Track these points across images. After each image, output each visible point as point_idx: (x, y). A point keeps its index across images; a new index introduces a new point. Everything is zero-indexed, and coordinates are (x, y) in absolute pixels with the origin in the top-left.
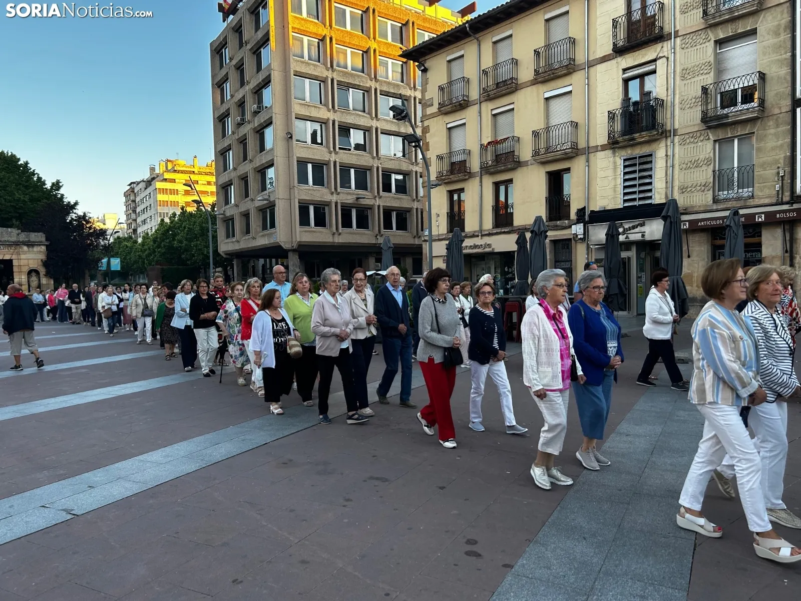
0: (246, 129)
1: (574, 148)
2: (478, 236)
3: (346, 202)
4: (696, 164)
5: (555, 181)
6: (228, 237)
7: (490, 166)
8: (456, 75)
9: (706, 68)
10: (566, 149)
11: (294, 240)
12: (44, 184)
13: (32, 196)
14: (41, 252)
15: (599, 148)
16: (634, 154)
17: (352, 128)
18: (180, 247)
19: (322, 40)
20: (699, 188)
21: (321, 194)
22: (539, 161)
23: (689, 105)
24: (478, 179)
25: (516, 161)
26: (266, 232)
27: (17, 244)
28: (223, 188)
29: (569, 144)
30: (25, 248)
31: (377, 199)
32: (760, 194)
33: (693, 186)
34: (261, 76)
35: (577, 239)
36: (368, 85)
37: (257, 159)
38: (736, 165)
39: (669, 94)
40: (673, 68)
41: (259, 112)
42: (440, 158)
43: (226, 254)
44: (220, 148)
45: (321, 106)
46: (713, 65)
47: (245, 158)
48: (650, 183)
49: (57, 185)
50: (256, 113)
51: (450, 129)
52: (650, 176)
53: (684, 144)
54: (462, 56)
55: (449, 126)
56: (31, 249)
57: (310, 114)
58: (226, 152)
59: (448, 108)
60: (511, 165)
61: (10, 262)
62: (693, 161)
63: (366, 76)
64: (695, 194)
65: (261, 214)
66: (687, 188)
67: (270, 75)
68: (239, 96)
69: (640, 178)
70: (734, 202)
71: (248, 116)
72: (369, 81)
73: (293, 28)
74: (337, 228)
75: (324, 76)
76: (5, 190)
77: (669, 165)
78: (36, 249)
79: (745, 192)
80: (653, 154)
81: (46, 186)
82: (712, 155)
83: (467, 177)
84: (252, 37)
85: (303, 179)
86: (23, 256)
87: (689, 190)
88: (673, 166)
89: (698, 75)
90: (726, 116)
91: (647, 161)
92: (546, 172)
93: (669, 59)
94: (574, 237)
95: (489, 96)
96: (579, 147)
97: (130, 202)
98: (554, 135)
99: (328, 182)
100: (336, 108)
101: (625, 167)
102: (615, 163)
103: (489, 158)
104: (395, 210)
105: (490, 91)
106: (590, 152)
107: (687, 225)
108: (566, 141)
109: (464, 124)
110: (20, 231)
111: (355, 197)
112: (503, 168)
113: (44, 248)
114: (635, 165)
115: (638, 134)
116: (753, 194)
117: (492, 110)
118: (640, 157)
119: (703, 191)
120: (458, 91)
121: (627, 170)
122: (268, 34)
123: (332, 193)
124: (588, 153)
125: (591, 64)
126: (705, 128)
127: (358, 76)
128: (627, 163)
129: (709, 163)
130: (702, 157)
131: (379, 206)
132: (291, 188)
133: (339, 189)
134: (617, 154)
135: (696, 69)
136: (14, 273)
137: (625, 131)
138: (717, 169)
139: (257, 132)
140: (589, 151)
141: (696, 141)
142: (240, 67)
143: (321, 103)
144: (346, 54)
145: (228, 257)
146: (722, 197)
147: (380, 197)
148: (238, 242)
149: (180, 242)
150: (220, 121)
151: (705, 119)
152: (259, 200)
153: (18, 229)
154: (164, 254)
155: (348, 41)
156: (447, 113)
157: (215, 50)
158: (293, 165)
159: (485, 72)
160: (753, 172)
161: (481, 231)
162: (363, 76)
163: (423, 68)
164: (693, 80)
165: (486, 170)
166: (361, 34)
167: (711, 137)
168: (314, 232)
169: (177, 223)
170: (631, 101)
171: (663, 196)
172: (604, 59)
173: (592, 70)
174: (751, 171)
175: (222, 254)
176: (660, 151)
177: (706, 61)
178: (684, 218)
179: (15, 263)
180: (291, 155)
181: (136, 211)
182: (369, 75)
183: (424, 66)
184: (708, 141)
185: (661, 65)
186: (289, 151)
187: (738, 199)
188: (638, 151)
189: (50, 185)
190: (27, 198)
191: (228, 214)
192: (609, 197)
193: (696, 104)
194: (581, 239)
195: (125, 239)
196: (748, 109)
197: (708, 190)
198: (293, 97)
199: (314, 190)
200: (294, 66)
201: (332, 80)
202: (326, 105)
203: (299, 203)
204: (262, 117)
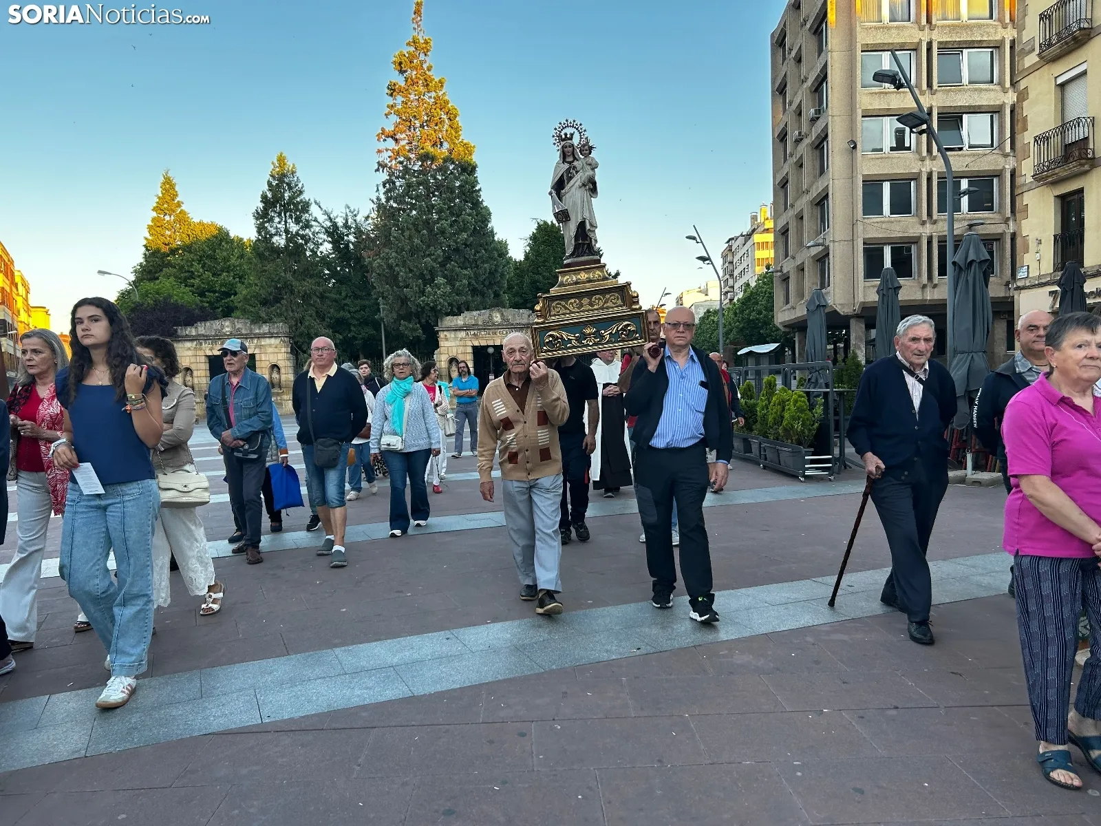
0: (804, 147)
3: (948, 234)
6: (786, 302)
11: (856, 300)
17: (967, 113)
18: (757, 319)
21: (904, 227)
27: (527, 326)
28: (781, 235)
34: (819, 67)
36: (998, 37)
37: (815, 186)
41: (818, 118)
42: (1042, 139)
43: (785, 326)
44: (778, 179)
50: (814, 120)
51: (1062, 86)
55: (1060, 81)
57: (889, 105)
58: (785, 183)
59: (1054, 50)
63: (996, 23)
65: (819, 265)
67: (827, 63)
68: (797, 101)
71: (805, 129)
72: (1000, 29)
74: (930, 277)
75: (917, 41)
84: (811, 11)
85: (873, 207)
97: (727, 264)
99: (917, 207)
100: (935, 86)
109: (1085, 73)
110: (531, 312)
111: (966, 223)
120: (1072, 16)
127: (981, 26)
132: (853, 224)
133: (935, 215)
139: (817, 147)
142: (799, 59)
145: (787, 330)
148: (794, 308)
149: (760, 313)
150: (779, 143)
152: (815, 247)
154: (741, 330)
156: (1055, 59)
157: (775, 44)
158: (857, 189)
162: (988, 25)
175: (778, 325)
180: (854, 174)
181: (733, 275)
182: (1001, 20)
186: (852, 167)
191: (785, 270)
195: (716, 312)
198: (859, 85)
199: (892, 222)
201: (930, 45)
202: (917, 86)
203: (864, 243)
204: (820, 125)
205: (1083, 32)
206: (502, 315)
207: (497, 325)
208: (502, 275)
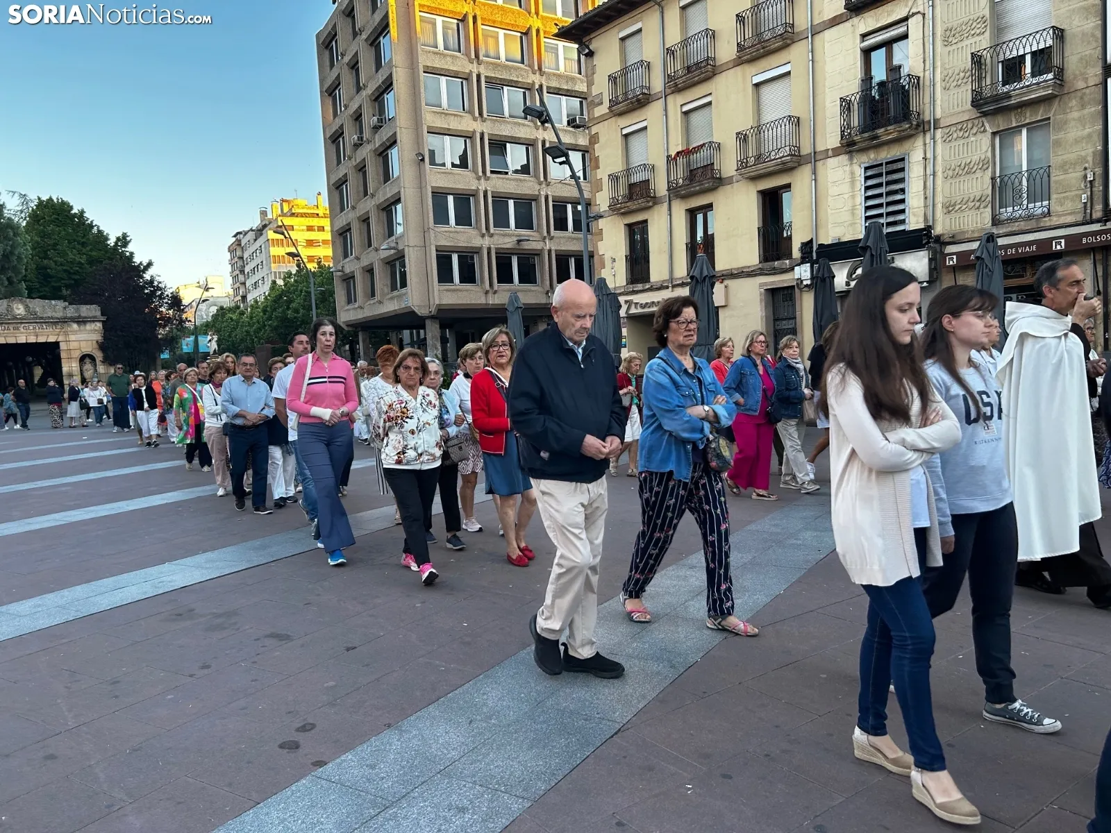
0: (366, 152)
1: (795, 155)
2: (667, 287)
3: (503, 246)
4: (967, 170)
5: (772, 203)
6: (349, 302)
7: (680, 187)
8: (633, 59)
9: (979, 26)
10: (783, 157)
11: (432, 303)
12: (107, 239)
13: (91, 256)
14: (96, 330)
15: (830, 153)
16: (879, 159)
17: (509, 142)
18: (295, 318)
19: (462, 21)
20: (973, 204)
21: (467, 237)
22: (746, 176)
23: (955, 83)
24: (666, 205)
25: (717, 178)
26: (395, 293)
27: (64, 321)
28: (340, 234)
29: (787, 148)
30: (75, 326)
31: (547, 241)
32: (1059, 209)
33: (964, 202)
34: (381, 77)
35: (802, 286)
36: (529, 81)
37: (381, 193)
38: (1025, 168)
39: (927, 68)
40: (931, 29)
41: (381, 127)
42: (614, 178)
43: (348, 326)
44: (334, 179)
45: (464, 114)
46: (988, 21)
47: (366, 194)
48: (903, 201)
49: (124, 240)
50: (376, 128)
51: (626, 136)
52: (903, 191)
53: (950, 141)
54: (640, 31)
55: (625, 132)
56: (82, 327)
57: (449, 125)
58: (342, 184)
59: (622, 107)
60: (709, 183)
61: (56, 345)
62: (963, 165)
63: (527, 68)
64: (966, 214)
65: (388, 267)
66: (955, 205)
67: (391, 75)
68: (354, 107)
69: (889, 194)
70: (1022, 223)
71: (367, 134)
72: (531, 74)
73: (420, 5)
74: (491, 285)
75: (467, 71)
76: (55, 250)
77: (928, 172)
78: (89, 327)
79: (1038, 208)
80: (907, 157)
81: (109, 242)
82: (989, 154)
83: (651, 204)
84: (368, 22)
85: (441, 217)
86: (72, 337)
87: (957, 208)
88: (934, 174)
89: (967, 37)
90: (1007, 96)
91: (897, 168)
92: (758, 192)
93: (926, 16)
94: (797, 284)
95: (676, 86)
96: (802, 154)
97: (236, 259)
98: (766, 136)
99: (476, 220)
100: (485, 115)
101: (867, 178)
102: (852, 173)
103: (680, 174)
104: (573, 256)
105: (678, 78)
106: (818, 158)
107: (955, 260)
108: (783, 146)
109: (645, 128)
110: (67, 304)
111: (515, 239)
112: (698, 188)
113: (99, 325)
114: (880, 175)
115: (882, 130)
116: (1049, 210)
117: (682, 106)
118: (887, 163)
119: (978, 208)
120: (635, 82)
121: (870, 183)
122: (386, 16)
123: (483, 236)
124: (815, 161)
125: (816, 31)
126: (979, 115)
127: (516, 69)
128: (869, 173)
129: (985, 167)
130: (975, 158)
131: (550, 251)
132: (425, 231)
133: (492, 230)
134: (855, 161)
135: (964, 28)
136: (62, 360)
137: (865, 128)
138: (998, 174)
139: (380, 154)
140: (815, 158)
141: (966, 135)
142: (354, 66)
143: (464, 110)
144: (497, 39)
145: (350, 329)
146: (1004, 216)
147: (551, 238)
148: (361, 308)
149: (296, 311)
150: (333, 142)
151: (978, 102)
152: (384, 250)
153: (65, 301)
154: (275, 329)
155: (500, 19)
156: (621, 114)
157: (323, 43)
158: (427, 200)
159: (670, 52)
160: (1049, 176)
161: (672, 279)
162: (521, 69)
163: (587, 51)
164: (960, 45)
165: (676, 192)
166: (518, 8)
167: (988, 128)
168: (460, 290)
169: (292, 285)
170: (873, 81)
171: (921, 219)
172: (835, 21)
173: (817, 38)
174: (1046, 175)
175: (343, 326)
176: (916, 153)
177: (977, 15)
178: (951, 249)
179: (63, 346)
180: (423, 184)
181: (244, 271)
182: (531, 66)
183: (589, 48)
184: (983, 134)
185: (914, 25)
186: (421, 177)
187: (1030, 217)
188: (885, 155)
189: (115, 240)
190: (83, 260)
191: (347, 270)
192: (846, 224)
193: (965, 80)
194: (807, 286)
195: (230, 310)
196: (1038, 84)
197: (985, 207)
198: (423, 104)
199: (458, 233)
200: (424, 60)
201: (479, 76)
202: (471, 112)
203: (437, 251)
204: (384, 134)
205: (645, 96)
206: (27, 307)
207: (20, 319)
208: (19, 258)
